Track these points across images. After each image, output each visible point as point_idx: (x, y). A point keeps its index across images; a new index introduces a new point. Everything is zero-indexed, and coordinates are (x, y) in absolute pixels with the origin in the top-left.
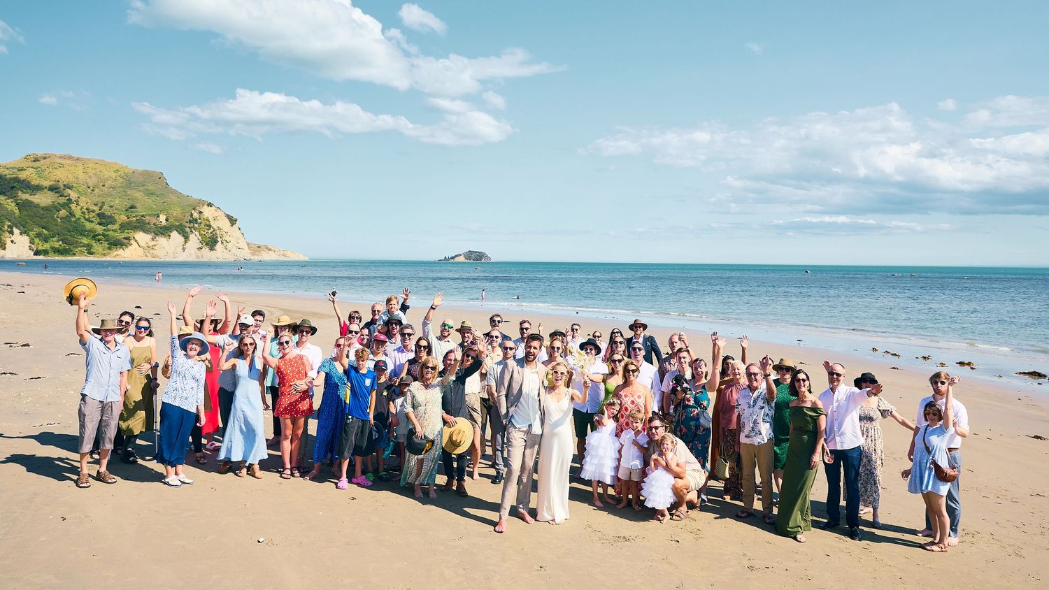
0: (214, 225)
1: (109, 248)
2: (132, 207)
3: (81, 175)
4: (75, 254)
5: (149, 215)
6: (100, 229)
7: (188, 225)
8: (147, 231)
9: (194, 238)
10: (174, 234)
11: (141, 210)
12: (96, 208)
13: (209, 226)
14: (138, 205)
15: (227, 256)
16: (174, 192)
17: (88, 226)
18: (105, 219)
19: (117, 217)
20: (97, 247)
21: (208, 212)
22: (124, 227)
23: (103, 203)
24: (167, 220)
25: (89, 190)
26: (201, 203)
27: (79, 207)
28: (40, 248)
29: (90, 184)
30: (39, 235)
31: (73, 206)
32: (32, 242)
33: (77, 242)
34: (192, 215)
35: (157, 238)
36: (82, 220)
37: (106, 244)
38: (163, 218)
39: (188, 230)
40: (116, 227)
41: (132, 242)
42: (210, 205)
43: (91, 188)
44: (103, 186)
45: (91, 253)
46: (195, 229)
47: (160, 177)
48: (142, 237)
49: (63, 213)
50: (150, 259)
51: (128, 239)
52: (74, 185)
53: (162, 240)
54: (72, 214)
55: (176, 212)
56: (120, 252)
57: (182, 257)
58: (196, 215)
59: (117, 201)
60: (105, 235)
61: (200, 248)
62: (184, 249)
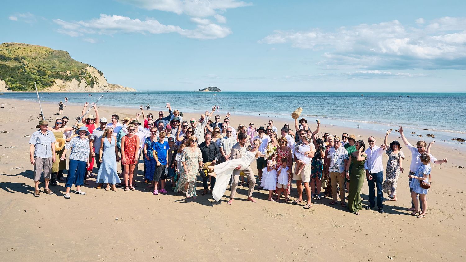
0: (93, 75)
1: (43, 87)
2: (54, 67)
3: (29, 53)
4: (27, 90)
5: (62, 71)
6: (38, 78)
7: (80, 76)
8: (61, 79)
9: (83, 82)
10: (74, 80)
11: (58, 69)
12: (37, 68)
13: (90, 76)
14: (56, 67)
15: (99, 90)
16: (73, 60)
17: (33, 76)
18: (41, 73)
19: (46, 72)
20: (37, 86)
21: (89, 70)
22: (50, 77)
23: (40, 66)
24: (70, 73)
25: (33, 60)
26: (87, 65)
27: (28, 68)
28: (11, 87)
29: (34, 57)
30: (10, 81)
31: (26, 67)
32: (7, 84)
33: (28, 84)
34: (82, 71)
35: (66, 82)
36: (30, 74)
37: (42, 85)
38: (68, 72)
39: (80, 78)
40: (46, 77)
41: (54, 83)
42: (90, 66)
43: (34, 59)
44: (40, 58)
45: (34, 89)
46: (84, 77)
47: (67, 53)
48: (59, 81)
49: (21, 70)
50: (63, 91)
51: (52, 82)
52: (26, 57)
53: (68, 83)
54: (25, 71)
55: (75, 70)
56: (49, 88)
57: (78, 90)
58: (84, 71)
59: (46, 65)
60: (40, 80)
61: (86, 86)
62: (79, 87)
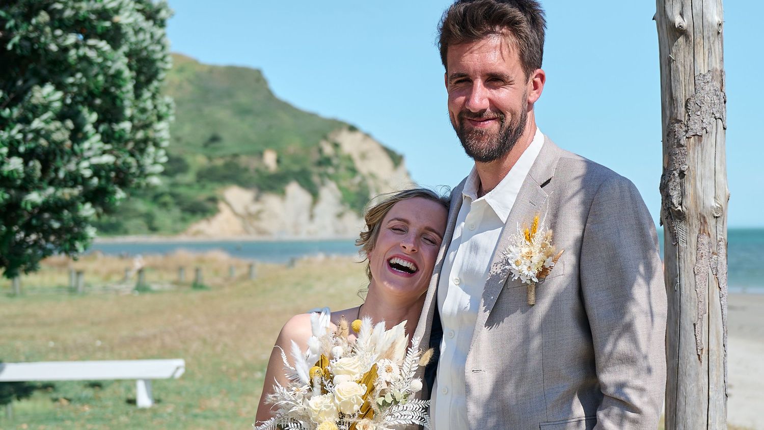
0: (363, 167)
1: (183, 220)
2: (215, 139)
4: (126, 232)
7: (315, 170)
8: (244, 184)
9: (329, 194)
10: (294, 189)
11: (230, 144)
13: (353, 171)
14: (224, 134)
16: (285, 107)
18: (170, 165)
19: (189, 159)
20: (163, 218)
21: (349, 143)
22: (207, 176)
24: (278, 161)
26: (337, 125)
33: (128, 211)
34: (320, 151)
35: (264, 197)
37: (176, 212)
38: (270, 159)
39: (316, 179)
40: (189, 177)
41: (222, 206)
42: (352, 129)
45: (153, 229)
46: (330, 177)
47: (257, 77)
48: (237, 196)
50: (253, 237)
51: (213, 200)
53: (272, 201)
55: (294, 146)
56: (201, 225)
57: (309, 231)
58: (328, 150)
59: (188, 129)
60: (173, 195)
61: (340, 216)
62: (312, 217)
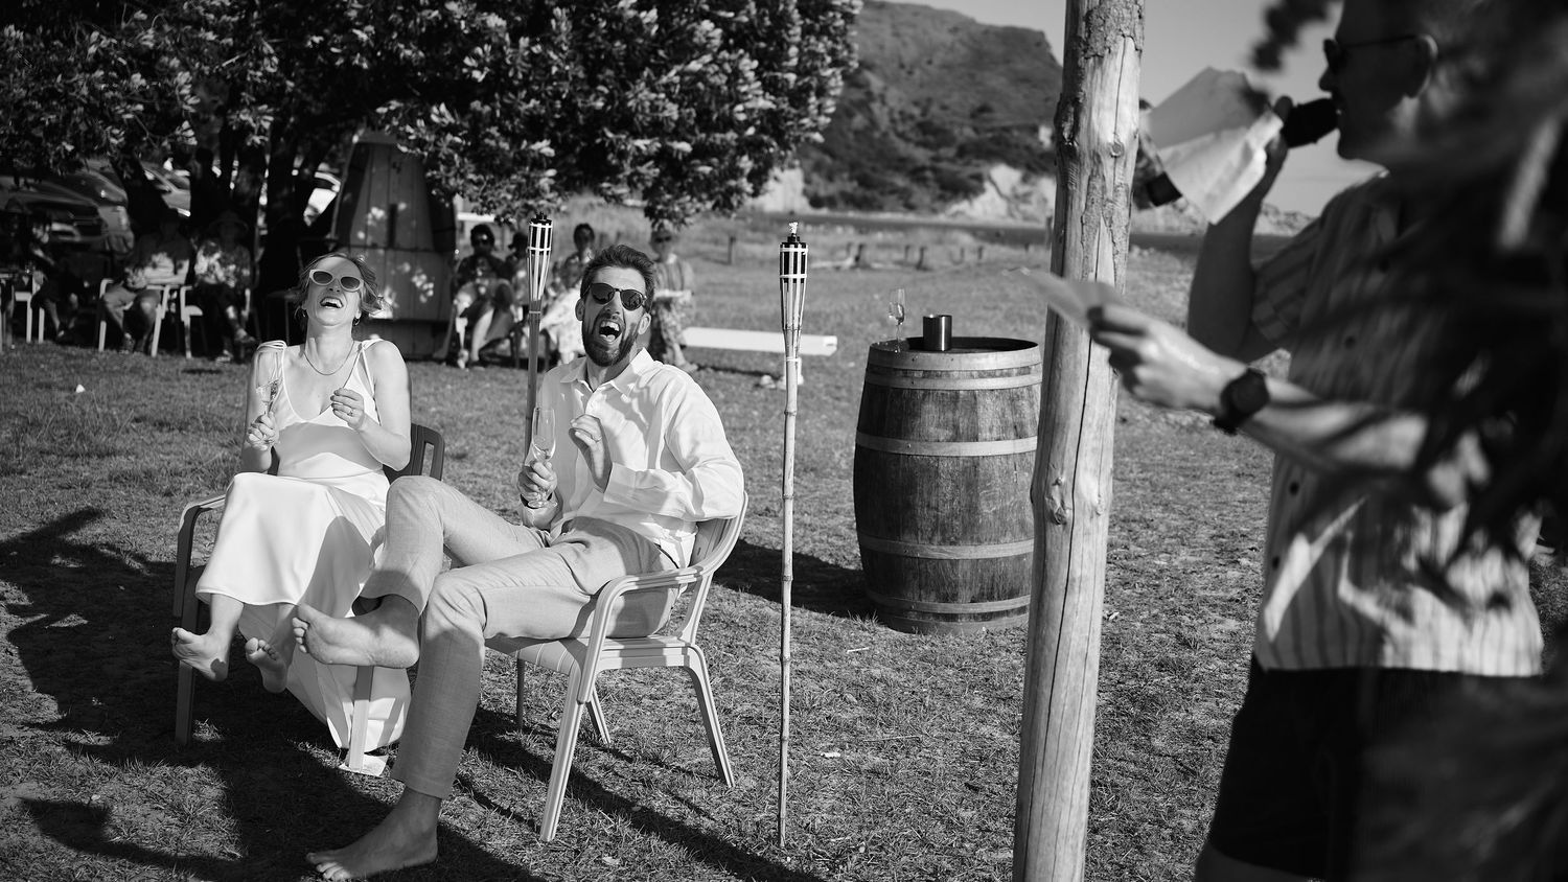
1: (942, 199)
2: (984, 109)
3: (890, 41)
4: (880, 208)
5: (1019, 128)
6: (921, 155)
8: (1013, 164)
11: (1001, 117)
12: (916, 111)
14: (994, 104)
15: (1175, 223)
17: (904, 148)
18: (931, 133)
19: (954, 130)
20: (921, 195)
22: (968, 151)
23: (929, 100)
25: (903, 73)
27: (886, 110)
28: (822, 193)
29: (907, 60)
30: (818, 167)
31: (876, 107)
32: (807, 181)
33: (883, 184)
35: (1033, 179)
36: (892, 137)
37: (935, 189)
38: (1045, 135)
40: (953, 151)
41: (987, 185)
43: (908, 68)
44: (930, 62)
45: (910, 207)
47: (1042, 34)
48: (1004, 176)
49: (859, 121)
50: (1019, 223)
51: (979, 178)
52: (878, 62)
53: (1043, 184)
54: (873, 123)
56: (963, 206)
59: (956, 97)
60: (934, 170)
